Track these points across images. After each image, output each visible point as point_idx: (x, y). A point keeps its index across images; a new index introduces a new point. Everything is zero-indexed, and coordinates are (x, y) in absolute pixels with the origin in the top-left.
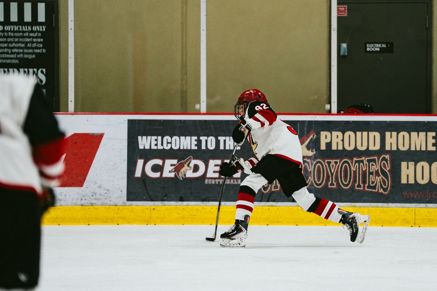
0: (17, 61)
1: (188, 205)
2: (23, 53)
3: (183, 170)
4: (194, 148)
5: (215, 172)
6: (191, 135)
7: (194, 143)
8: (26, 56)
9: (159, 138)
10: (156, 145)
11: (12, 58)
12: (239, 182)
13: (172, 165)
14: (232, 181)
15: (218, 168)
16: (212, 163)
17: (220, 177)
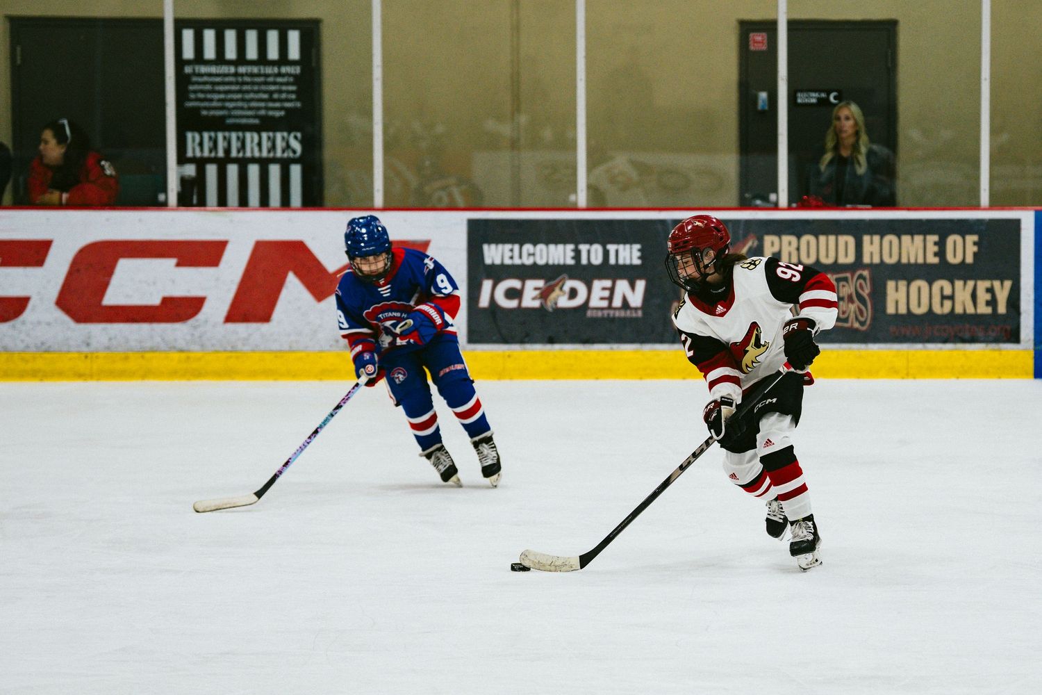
0: (256, 121)
1: (562, 349)
2: (267, 109)
3: (553, 296)
4: (570, 262)
5: (602, 299)
6: (565, 242)
7: (570, 254)
8: (271, 113)
9: (516, 247)
10: (512, 258)
11: (248, 117)
12: (640, 313)
13: (536, 289)
14: (628, 312)
15: (606, 294)
16: (598, 285)
17: (610, 307)
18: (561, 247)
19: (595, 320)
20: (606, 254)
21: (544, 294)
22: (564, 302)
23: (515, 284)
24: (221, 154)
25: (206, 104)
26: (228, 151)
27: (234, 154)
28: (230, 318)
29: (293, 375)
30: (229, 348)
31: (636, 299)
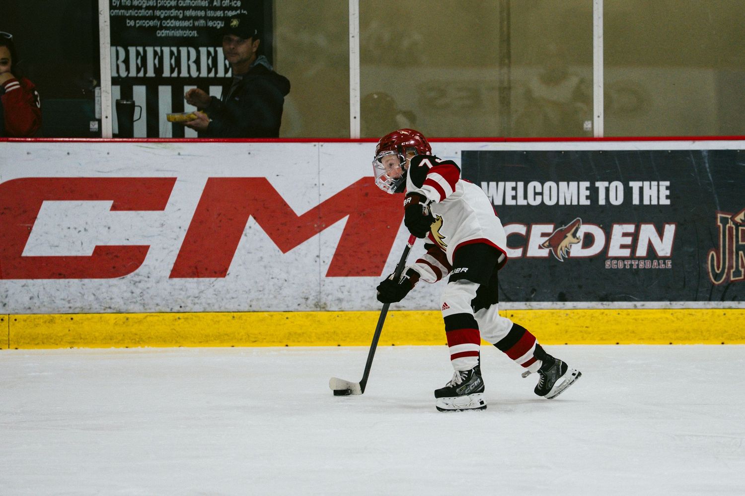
0: (194, 33)
1: (575, 308)
2: (206, 18)
3: (564, 243)
4: (585, 202)
5: (623, 246)
6: (578, 180)
7: (585, 193)
8: (210, 24)
9: (521, 185)
10: (515, 198)
11: (184, 28)
12: (669, 264)
13: (544, 235)
14: (655, 263)
15: (628, 240)
16: (618, 230)
17: (633, 256)
18: (574, 184)
19: (615, 272)
20: (628, 192)
21: (553, 241)
22: (577, 251)
23: (521, 229)
24: (151, 73)
25: (132, 13)
26: (159, 70)
27: (166, 73)
28: (177, 272)
29: (254, 340)
30: (177, 308)
31: (664, 248)
